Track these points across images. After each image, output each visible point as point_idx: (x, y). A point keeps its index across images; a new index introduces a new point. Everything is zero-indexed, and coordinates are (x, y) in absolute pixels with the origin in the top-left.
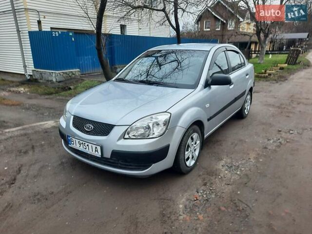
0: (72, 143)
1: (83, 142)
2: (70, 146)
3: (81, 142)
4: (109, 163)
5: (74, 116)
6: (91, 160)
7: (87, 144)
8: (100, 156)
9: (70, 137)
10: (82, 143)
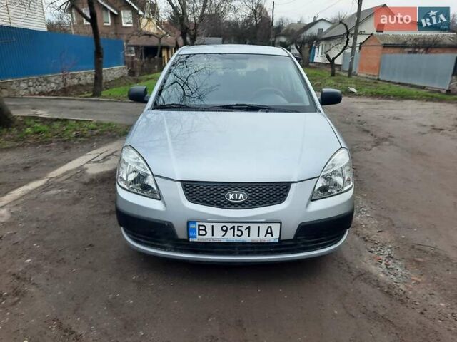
0: (203, 232)
1: (236, 225)
2: (195, 240)
3: (230, 226)
4: (283, 249)
5: (181, 181)
6: (241, 254)
7: (246, 226)
8: (277, 241)
9: (194, 222)
10: (233, 227)
